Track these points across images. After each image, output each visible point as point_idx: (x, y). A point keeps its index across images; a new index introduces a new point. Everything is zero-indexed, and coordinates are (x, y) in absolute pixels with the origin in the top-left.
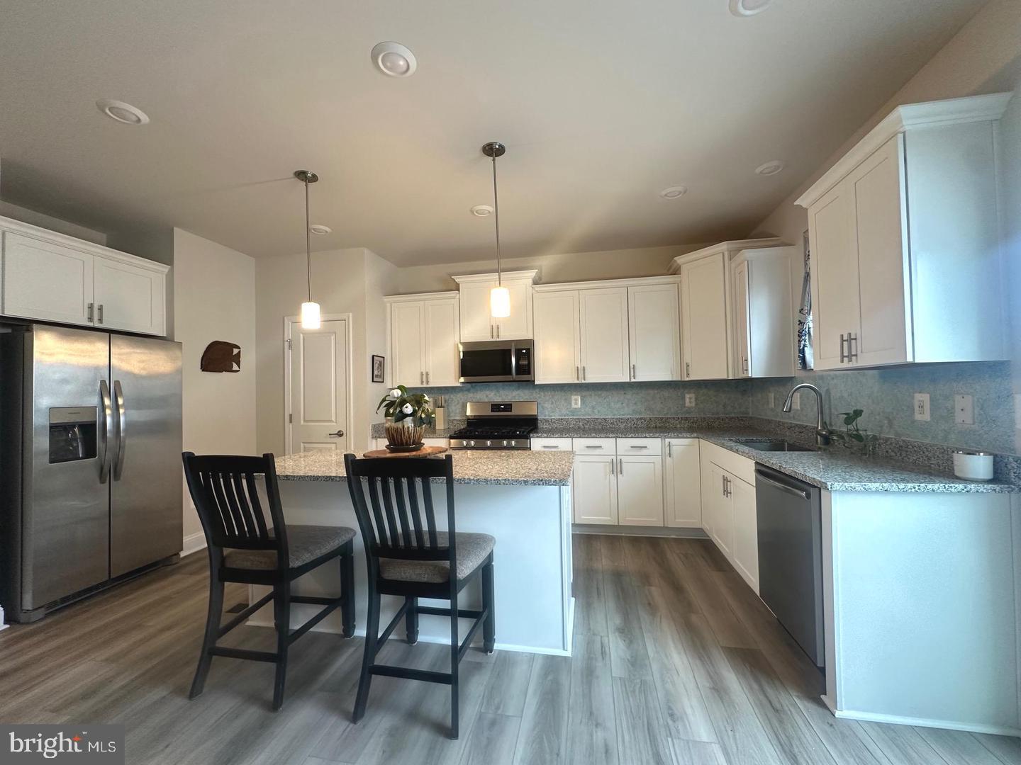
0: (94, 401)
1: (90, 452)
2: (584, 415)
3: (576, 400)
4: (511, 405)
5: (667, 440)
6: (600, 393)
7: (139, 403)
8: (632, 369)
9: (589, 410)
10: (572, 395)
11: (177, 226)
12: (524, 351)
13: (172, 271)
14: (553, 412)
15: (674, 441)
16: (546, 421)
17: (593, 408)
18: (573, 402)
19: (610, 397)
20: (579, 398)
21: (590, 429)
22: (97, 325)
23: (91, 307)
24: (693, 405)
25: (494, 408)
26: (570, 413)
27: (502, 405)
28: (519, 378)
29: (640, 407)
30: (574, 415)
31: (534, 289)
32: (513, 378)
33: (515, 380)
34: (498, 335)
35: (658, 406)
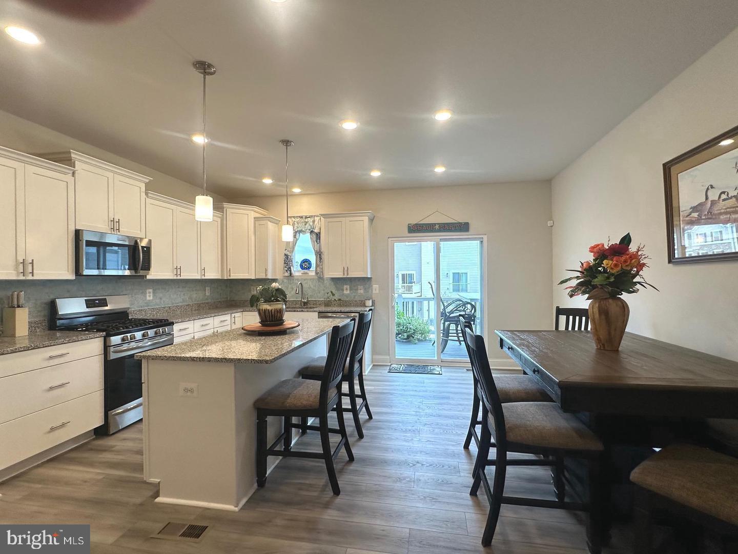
2: (154, 305)
3: (149, 293)
4: (105, 299)
5: (233, 315)
6: (165, 286)
8: (203, 270)
9: (158, 300)
10: (146, 289)
12: (145, 249)
14: (132, 304)
17: (161, 299)
18: (147, 295)
19: (170, 290)
24: (209, 294)
25: (89, 304)
26: (146, 305)
27: (96, 300)
28: (142, 273)
29: (187, 297)
30: (148, 306)
31: (146, 194)
32: (136, 272)
33: (137, 274)
34: (119, 229)
35: (195, 296)
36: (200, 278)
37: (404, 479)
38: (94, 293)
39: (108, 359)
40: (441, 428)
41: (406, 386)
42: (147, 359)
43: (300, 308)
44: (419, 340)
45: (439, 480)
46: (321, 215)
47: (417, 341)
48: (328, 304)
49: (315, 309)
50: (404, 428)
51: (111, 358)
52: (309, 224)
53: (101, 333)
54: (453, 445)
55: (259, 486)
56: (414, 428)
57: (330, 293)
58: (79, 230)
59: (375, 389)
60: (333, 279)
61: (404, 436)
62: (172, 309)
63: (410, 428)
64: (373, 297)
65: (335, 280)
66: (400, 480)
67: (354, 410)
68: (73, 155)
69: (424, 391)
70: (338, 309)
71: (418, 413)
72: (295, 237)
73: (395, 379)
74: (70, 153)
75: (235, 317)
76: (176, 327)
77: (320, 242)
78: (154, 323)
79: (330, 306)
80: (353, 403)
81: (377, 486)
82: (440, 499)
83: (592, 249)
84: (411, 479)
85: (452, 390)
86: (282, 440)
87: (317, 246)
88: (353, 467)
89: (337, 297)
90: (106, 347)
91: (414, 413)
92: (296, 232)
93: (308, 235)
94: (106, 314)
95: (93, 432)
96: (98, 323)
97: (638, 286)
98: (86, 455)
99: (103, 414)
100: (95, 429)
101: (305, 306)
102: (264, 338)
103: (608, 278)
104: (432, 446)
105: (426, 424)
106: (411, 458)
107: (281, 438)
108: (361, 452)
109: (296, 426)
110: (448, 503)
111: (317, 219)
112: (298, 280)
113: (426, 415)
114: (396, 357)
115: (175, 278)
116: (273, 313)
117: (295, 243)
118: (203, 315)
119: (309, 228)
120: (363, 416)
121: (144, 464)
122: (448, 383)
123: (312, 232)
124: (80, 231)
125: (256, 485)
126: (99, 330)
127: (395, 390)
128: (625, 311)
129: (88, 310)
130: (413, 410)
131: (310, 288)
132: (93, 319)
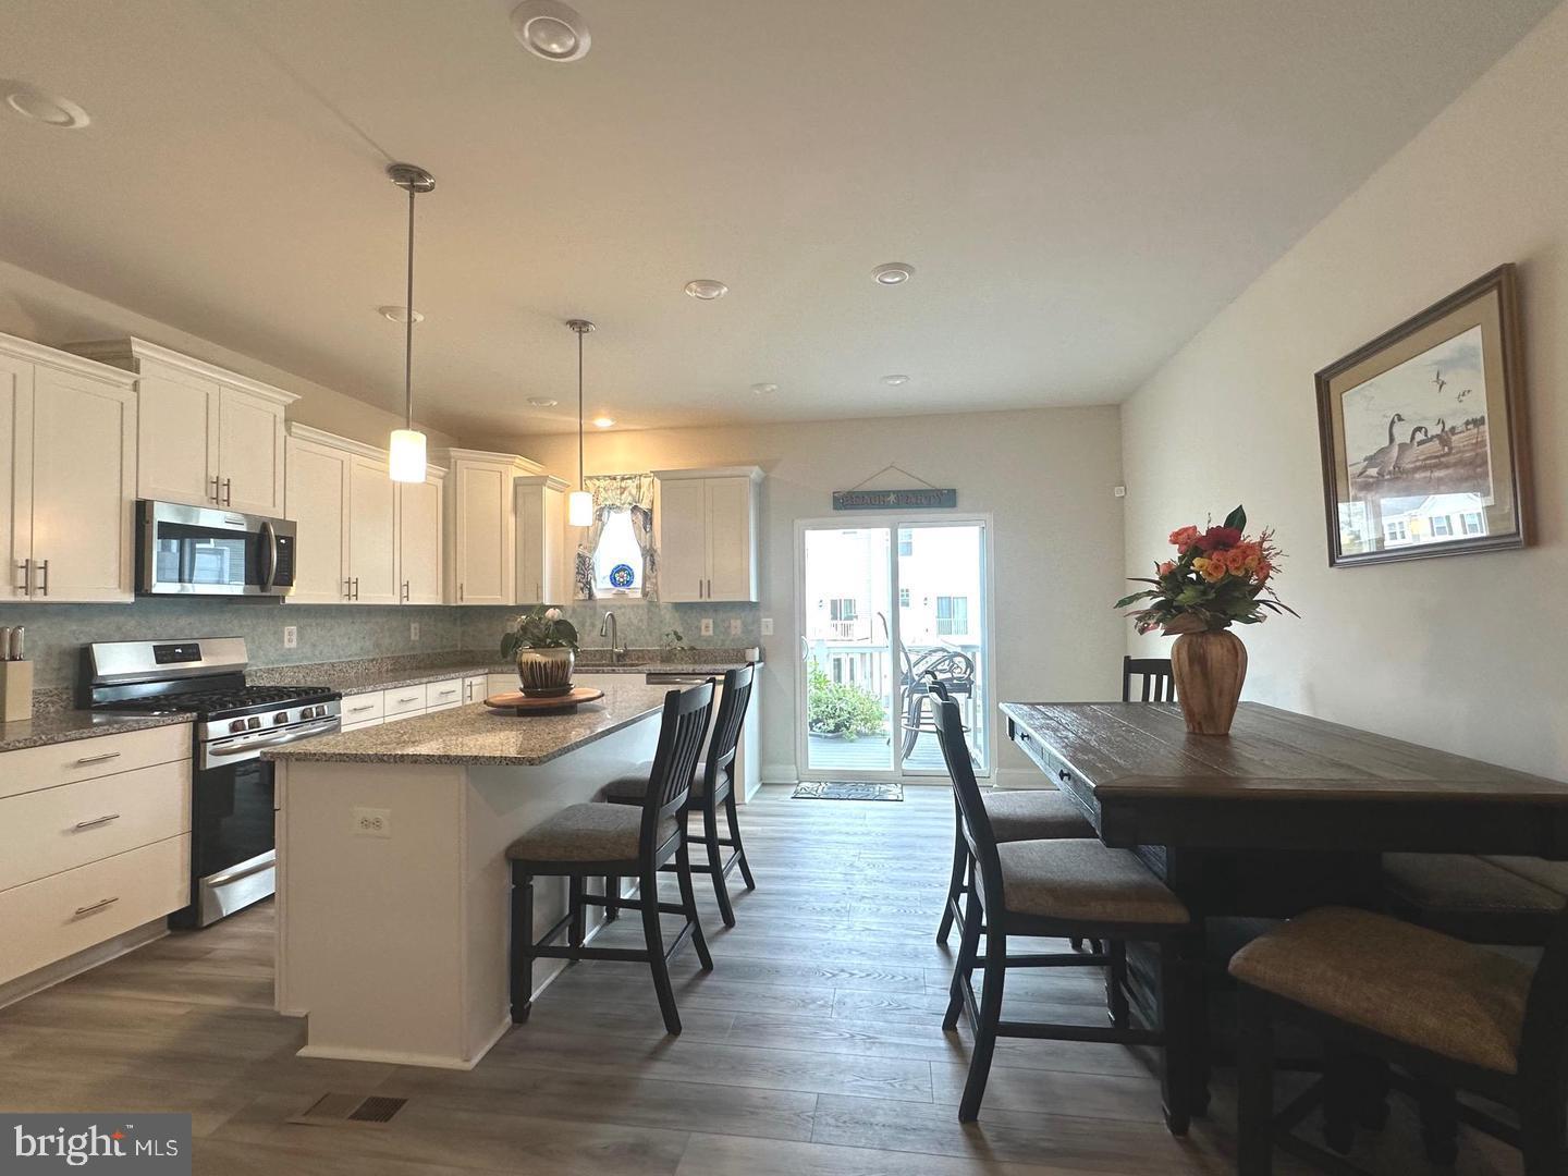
2: (301, 660)
3: (290, 633)
4: (196, 645)
6: (323, 621)
8: (405, 587)
9: (307, 650)
10: (284, 624)
12: (283, 541)
17: (315, 647)
18: (286, 638)
20: (294, 629)
24: (417, 638)
25: (163, 655)
26: (282, 658)
27: (177, 647)
28: (274, 590)
29: (368, 644)
30: (287, 661)
31: (288, 429)
32: (263, 590)
33: (264, 594)
34: (228, 501)
35: (387, 641)
36: (398, 603)
37: (814, 1002)
38: (171, 631)
39: (202, 768)
40: (892, 905)
41: (827, 824)
42: (287, 760)
43: (609, 666)
44: (859, 733)
45: (882, 1002)
46: (656, 474)
47: (854, 737)
48: (667, 657)
49: (640, 668)
50: (818, 906)
51: (208, 767)
52: (630, 494)
53: (188, 715)
54: (916, 937)
55: (514, 1020)
56: (838, 906)
57: (672, 636)
58: (145, 501)
59: (763, 831)
60: (678, 606)
61: (818, 921)
62: (337, 669)
63: (830, 905)
64: (762, 641)
65: (681, 607)
66: (804, 1004)
67: (715, 869)
68: (135, 348)
69: (863, 834)
70: (689, 668)
71: (848, 877)
72: (599, 517)
73: (805, 810)
74: (129, 343)
75: (471, 686)
76: (346, 704)
77: (651, 529)
78: (299, 695)
79: (674, 662)
80: (714, 855)
81: (757, 1016)
82: (884, 1038)
83: (1175, 538)
84: (826, 1002)
85: (922, 831)
86: (564, 929)
87: (646, 537)
88: (711, 981)
89: (685, 643)
90: (198, 743)
91: (839, 876)
92: (602, 509)
93: (626, 515)
94: (196, 678)
95: (166, 921)
96: (177, 696)
97: (1263, 609)
98: (150, 968)
99: (187, 884)
100: (171, 916)
101: (621, 661)
102: (529, 719)
103: (1204, 593)
104: (872, 939)
105: (863, 897)
106: (828, 963)
107: (563, 925)
108: (729, 953)
109: (594, 901)
110: (897, 1045)
111: (645, 482)
112: (606, 608)
113: (865, 879)
114: (810, 767)
115: (345, 602)
116: (549, 670)
117: (599, 533)
118: (404, 680)
119: (630, 499)
120: (734, 882)
121: (276, 986)
122: (915, 818)
123: (635, 509)
124: (147, 504)
125: (508, 1019)
126: (183, 709)
127: (803, 832)
128: (1237, 656)
129: (160, 668)
130: (839, 870)
131: (630, 624)
132: (169, 689)
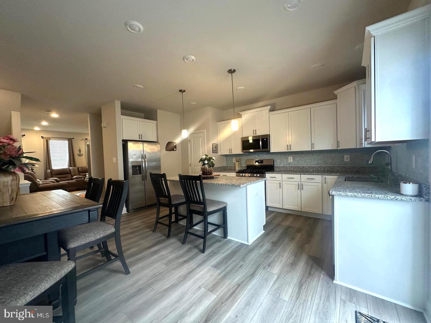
0: (140, 160)
1: (140, 173)
2: (294, 165)
3: (290, 158)
4: (263, 161)
5: (324, 176)
6: (301, 155)
7: (150, 161)
8: (312, 145)
9: (296, 163)
10: (288, 156)
11: (158, 109)
12: (265, 139)
13: (157, 122)
14: (280, 164)
15: (327, 177)
16: (278, 167)
17: (298, 162)
18: (289, 159)
19: (306, 157)
20: (292, 158)
21: (296, 171)
22: (141, 140)
23: (139, 135)
24: (348, 161)
26: (288, 164)
35: (330, 161)
68: (241, 114)
